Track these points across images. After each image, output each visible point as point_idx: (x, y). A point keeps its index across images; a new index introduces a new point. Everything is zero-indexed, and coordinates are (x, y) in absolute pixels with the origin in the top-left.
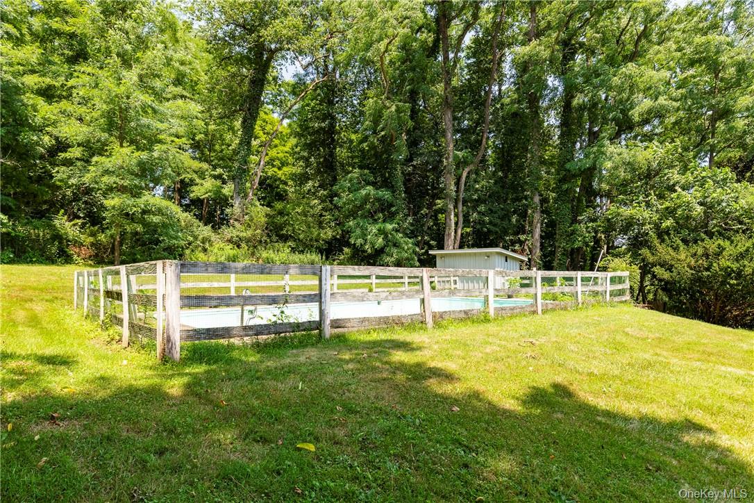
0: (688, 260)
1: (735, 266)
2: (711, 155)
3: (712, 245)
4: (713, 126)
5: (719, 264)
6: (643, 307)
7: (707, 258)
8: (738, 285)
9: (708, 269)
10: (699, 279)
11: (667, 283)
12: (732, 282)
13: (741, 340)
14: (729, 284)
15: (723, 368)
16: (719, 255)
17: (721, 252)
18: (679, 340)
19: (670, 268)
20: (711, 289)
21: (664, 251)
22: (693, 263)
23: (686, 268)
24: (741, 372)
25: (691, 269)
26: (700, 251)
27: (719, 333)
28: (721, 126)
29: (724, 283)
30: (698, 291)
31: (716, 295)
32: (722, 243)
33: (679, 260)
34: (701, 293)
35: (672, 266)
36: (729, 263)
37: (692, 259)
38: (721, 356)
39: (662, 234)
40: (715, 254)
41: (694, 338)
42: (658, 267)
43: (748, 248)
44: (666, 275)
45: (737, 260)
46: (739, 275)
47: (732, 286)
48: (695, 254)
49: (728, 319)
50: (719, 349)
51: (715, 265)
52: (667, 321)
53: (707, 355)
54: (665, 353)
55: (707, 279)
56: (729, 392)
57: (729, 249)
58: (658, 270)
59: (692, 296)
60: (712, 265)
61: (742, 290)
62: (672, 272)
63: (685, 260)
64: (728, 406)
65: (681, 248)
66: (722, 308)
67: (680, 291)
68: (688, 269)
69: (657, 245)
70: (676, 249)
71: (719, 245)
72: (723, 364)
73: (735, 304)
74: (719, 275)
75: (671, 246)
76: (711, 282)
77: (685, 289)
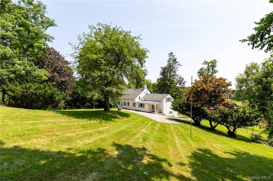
0: (20, 89)
1: (34, 92)
2: (28, 57)
3: (28, 85)
4: (28, 49)
5: (30, 91)
6: (3, 106)
7: (26, 89)
8: (35, 97)
9: (26, 92)
10: (24, 96)
11: (13, 97)
12: (34, 96)
13: (34, 113)
14: (33, 97)
15: (27, 122)
16: (30, 88)
17: (31, 87)
18: (13, 115)
19: (14, 92)
20: (28, 98)
21: (11, 86)
22: (22, 90)
23: (19, 92)
24: (32, 122)
25: (21, 92)
26: (24, 87)
27: (28, 112)
28: (30, 49)
29: (31, 97)
30: (24, 99)
31: (29, 100)
32: (31, 85)
33: (17, 89)
34: (25, 100)
35: (14, 91)
36: (33, 91)
37: (21, 89)
38: (27, 118)
39: (10, 80)
40: (29, 88)
41: (19, 114)
42: (9, 91)
43: (38, 87)
44: (12, 94)
45: (35, 90)
46: (36, 94)
47: (34, 97)
48: (23, 88)
49: (33, 107)
50: (27, 116)
51: (29, 91)
52: (10, 110)
53: (23, 119)
54: (7, 121)
55: (26, 95)
56: (27, 128)
57: (33, 87)
58: (8, 92)
59: (22, 101)
60: (28, 91)
61: (36, 99)
62: (14, 93)
63: (19, 89)
64: (26, 133)
65: (18, 85)
66: (31, 104)
67: (17, 100)
68: (20, 92)
69: (8, 84)
70: (16, 86)
71: (30, 85)
72: (27, 121)
73: (35, 102)
74: (30, 94)
75: (14, 84)
76: (27, 97)
77: (19, 99)
